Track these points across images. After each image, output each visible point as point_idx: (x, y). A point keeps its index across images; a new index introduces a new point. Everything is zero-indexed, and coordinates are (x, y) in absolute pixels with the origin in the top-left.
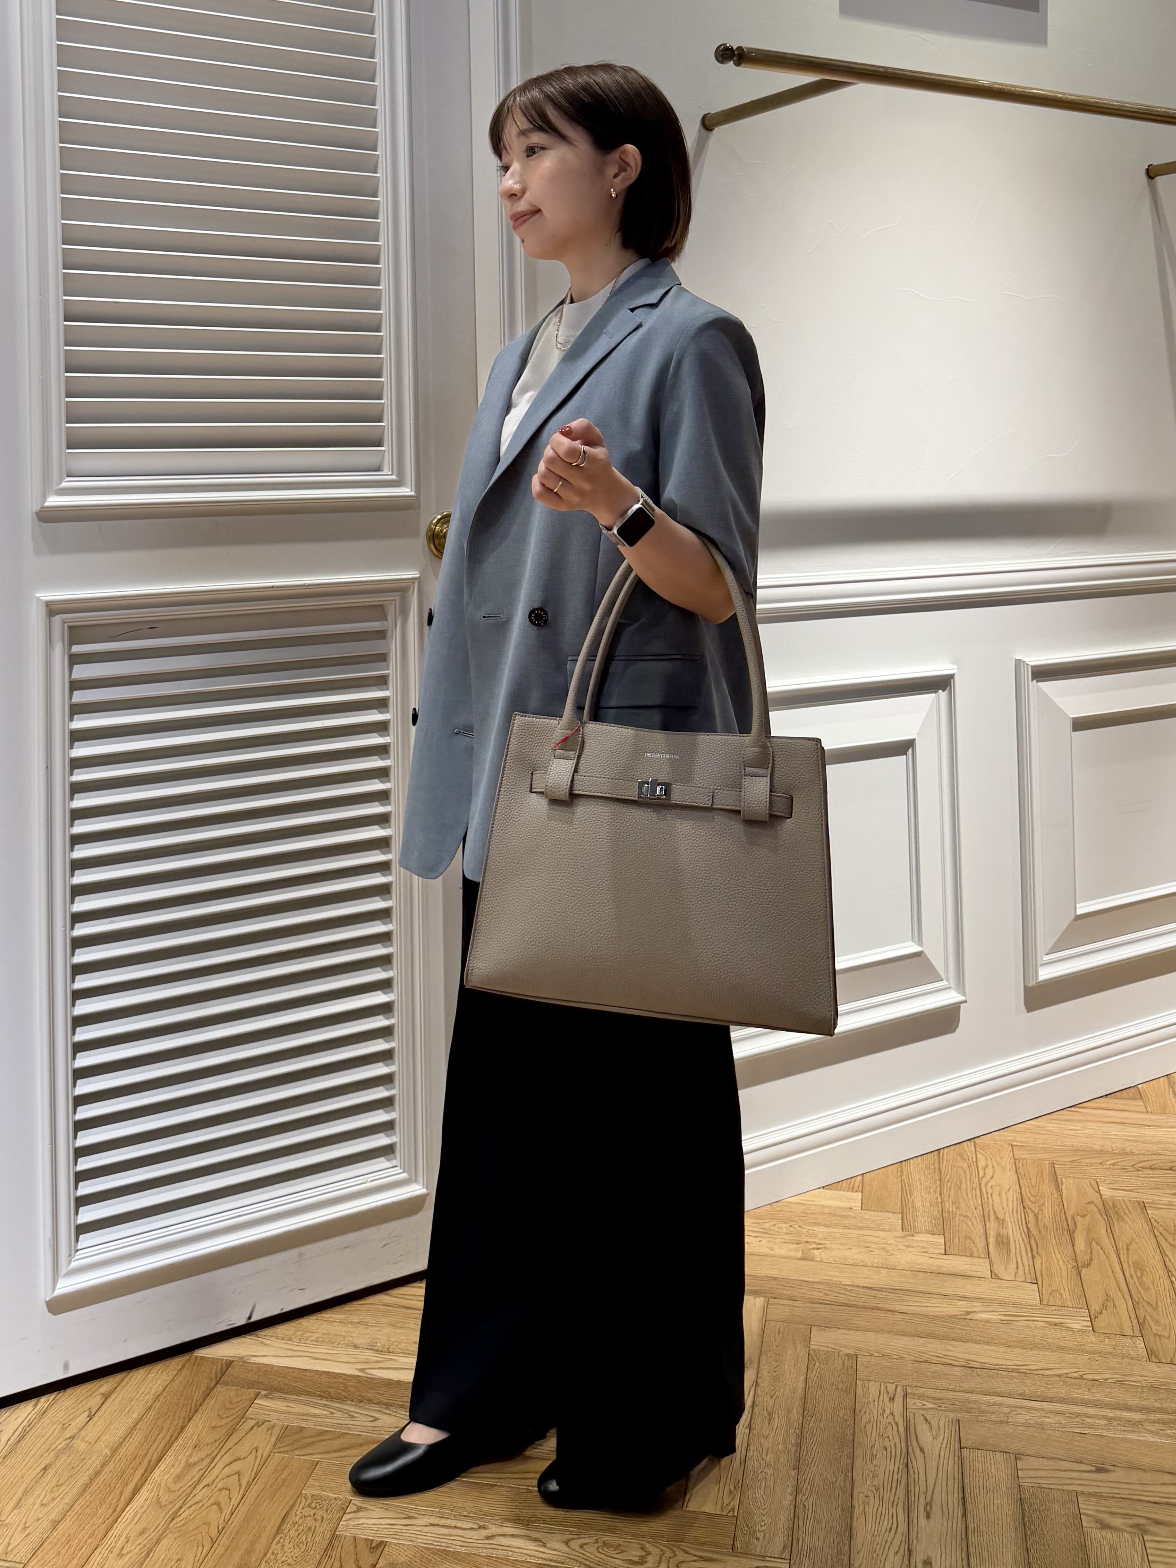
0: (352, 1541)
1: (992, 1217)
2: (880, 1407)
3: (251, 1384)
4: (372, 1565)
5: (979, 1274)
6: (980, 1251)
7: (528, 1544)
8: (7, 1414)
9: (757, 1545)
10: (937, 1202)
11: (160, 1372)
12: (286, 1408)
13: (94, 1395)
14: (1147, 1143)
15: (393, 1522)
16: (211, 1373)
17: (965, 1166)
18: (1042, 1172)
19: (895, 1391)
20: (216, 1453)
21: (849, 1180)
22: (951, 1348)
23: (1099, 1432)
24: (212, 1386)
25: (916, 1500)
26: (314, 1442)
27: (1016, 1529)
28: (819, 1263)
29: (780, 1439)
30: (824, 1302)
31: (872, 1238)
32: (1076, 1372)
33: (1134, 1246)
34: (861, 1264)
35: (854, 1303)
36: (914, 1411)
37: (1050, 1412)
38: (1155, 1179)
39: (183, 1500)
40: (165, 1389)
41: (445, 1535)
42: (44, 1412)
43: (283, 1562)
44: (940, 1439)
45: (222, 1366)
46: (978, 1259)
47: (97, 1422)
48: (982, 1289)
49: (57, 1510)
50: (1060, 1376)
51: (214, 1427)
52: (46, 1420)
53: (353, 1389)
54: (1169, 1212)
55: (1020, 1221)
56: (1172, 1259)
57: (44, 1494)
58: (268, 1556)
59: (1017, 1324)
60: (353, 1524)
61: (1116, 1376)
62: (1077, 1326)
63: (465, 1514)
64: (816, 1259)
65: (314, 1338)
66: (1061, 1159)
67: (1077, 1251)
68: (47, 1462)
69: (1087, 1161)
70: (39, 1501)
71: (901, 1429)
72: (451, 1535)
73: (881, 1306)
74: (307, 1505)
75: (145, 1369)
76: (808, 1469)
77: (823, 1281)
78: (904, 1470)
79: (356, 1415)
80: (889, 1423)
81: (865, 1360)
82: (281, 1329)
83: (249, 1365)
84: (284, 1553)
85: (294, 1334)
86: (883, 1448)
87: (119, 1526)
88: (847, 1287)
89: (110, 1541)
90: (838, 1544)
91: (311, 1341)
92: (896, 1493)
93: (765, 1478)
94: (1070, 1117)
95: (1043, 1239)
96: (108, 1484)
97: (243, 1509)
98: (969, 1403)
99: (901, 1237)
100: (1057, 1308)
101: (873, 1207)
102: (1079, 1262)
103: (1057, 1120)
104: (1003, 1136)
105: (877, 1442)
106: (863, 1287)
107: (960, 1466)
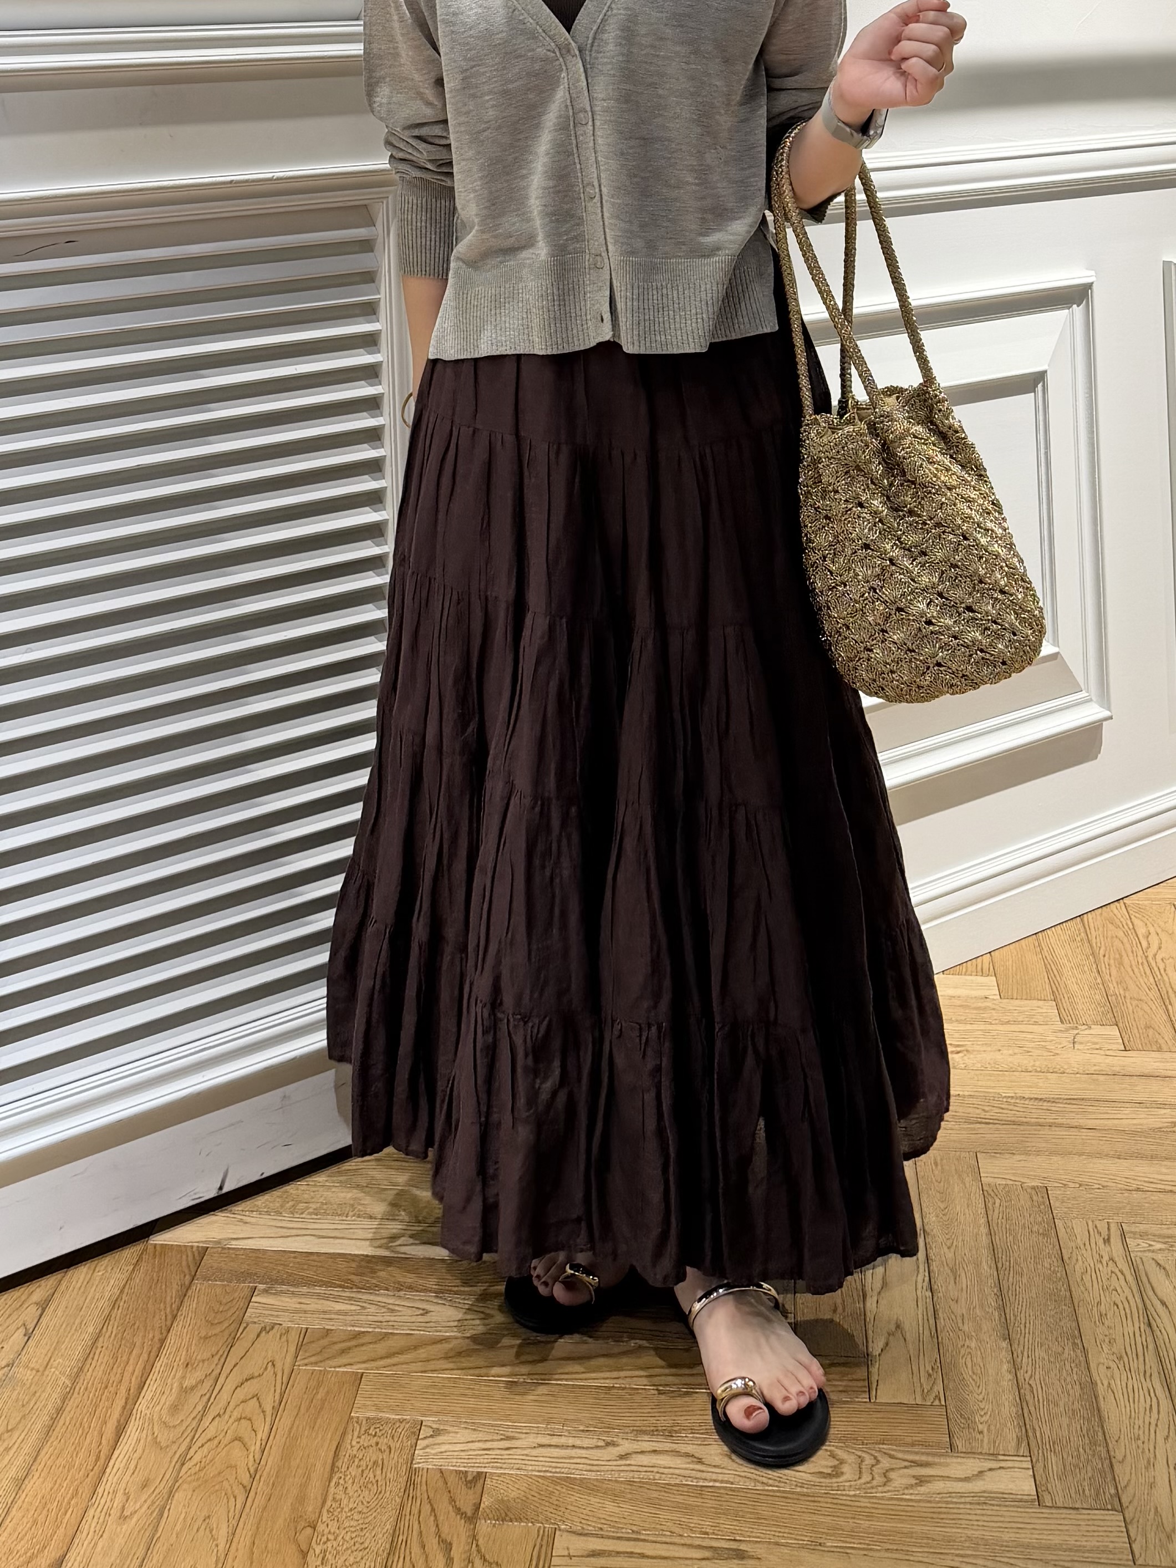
0: (438, 1475)
2: (1094, 1251)
3: (241, 1277)
4: (475, 1504)
6: (1170, 1044)
7: (679, 1462)
9: (982, 1441)
10: (1098, 984)
11: (108, 1269)
12: (298, 1306)
13: (28, 1305)
15: (488, 1445)
16: (181, 1266)
17: (1121, 934)
19: (1109, 1229)
20: (219, 1371)
21: (974, 961)
22: (1163, 1170)
24: (187, 1283)
26: (349, 1348)
29: (976, 1303)
30: (984, 1120)
31: (1023, 1035)
34: (1020, 1069)
35: (1024, 1120)
36: (1139, 1254)
39: (188, 1440)
40: (122, 1292)
41: (562, 1458)
43: (351, 1510)
45: (193, 1256)
47: (39, 1341)
51: (206, 1338)
58: (329, 1503)
60: (433, 1452)
63: (582, 1428)
65: (311, 1210)
71: (1130, 1278)
72: (572, 1458)
73: (1060, 1121)
74: (362, 1432)
75: (88, 1265)
76: (1022, 1338)
77: (976, 1094)
78: (1148, 1330)
79: (397, 1308)
80: (1112, 1272)
81: (1058, 1192)
82: (262, 1200)
83: (231, 1251)
84: (350, 1498)
85: (282, 1206)
86: (1112, 1304)
87: (110, 1479)
88: (1009, 1100)
89: (103, 1501)
90: (1088, 1430)
91: (310, 1214)
92: (1144, 1360)
93: (970, 1353)
96: (78, 1424)
97: (277, 1442)
99: (1062, 1031)
101: (1014, 994)
104: (1159, 894)
105: (1102, 1296)
106: (1031, 1099)
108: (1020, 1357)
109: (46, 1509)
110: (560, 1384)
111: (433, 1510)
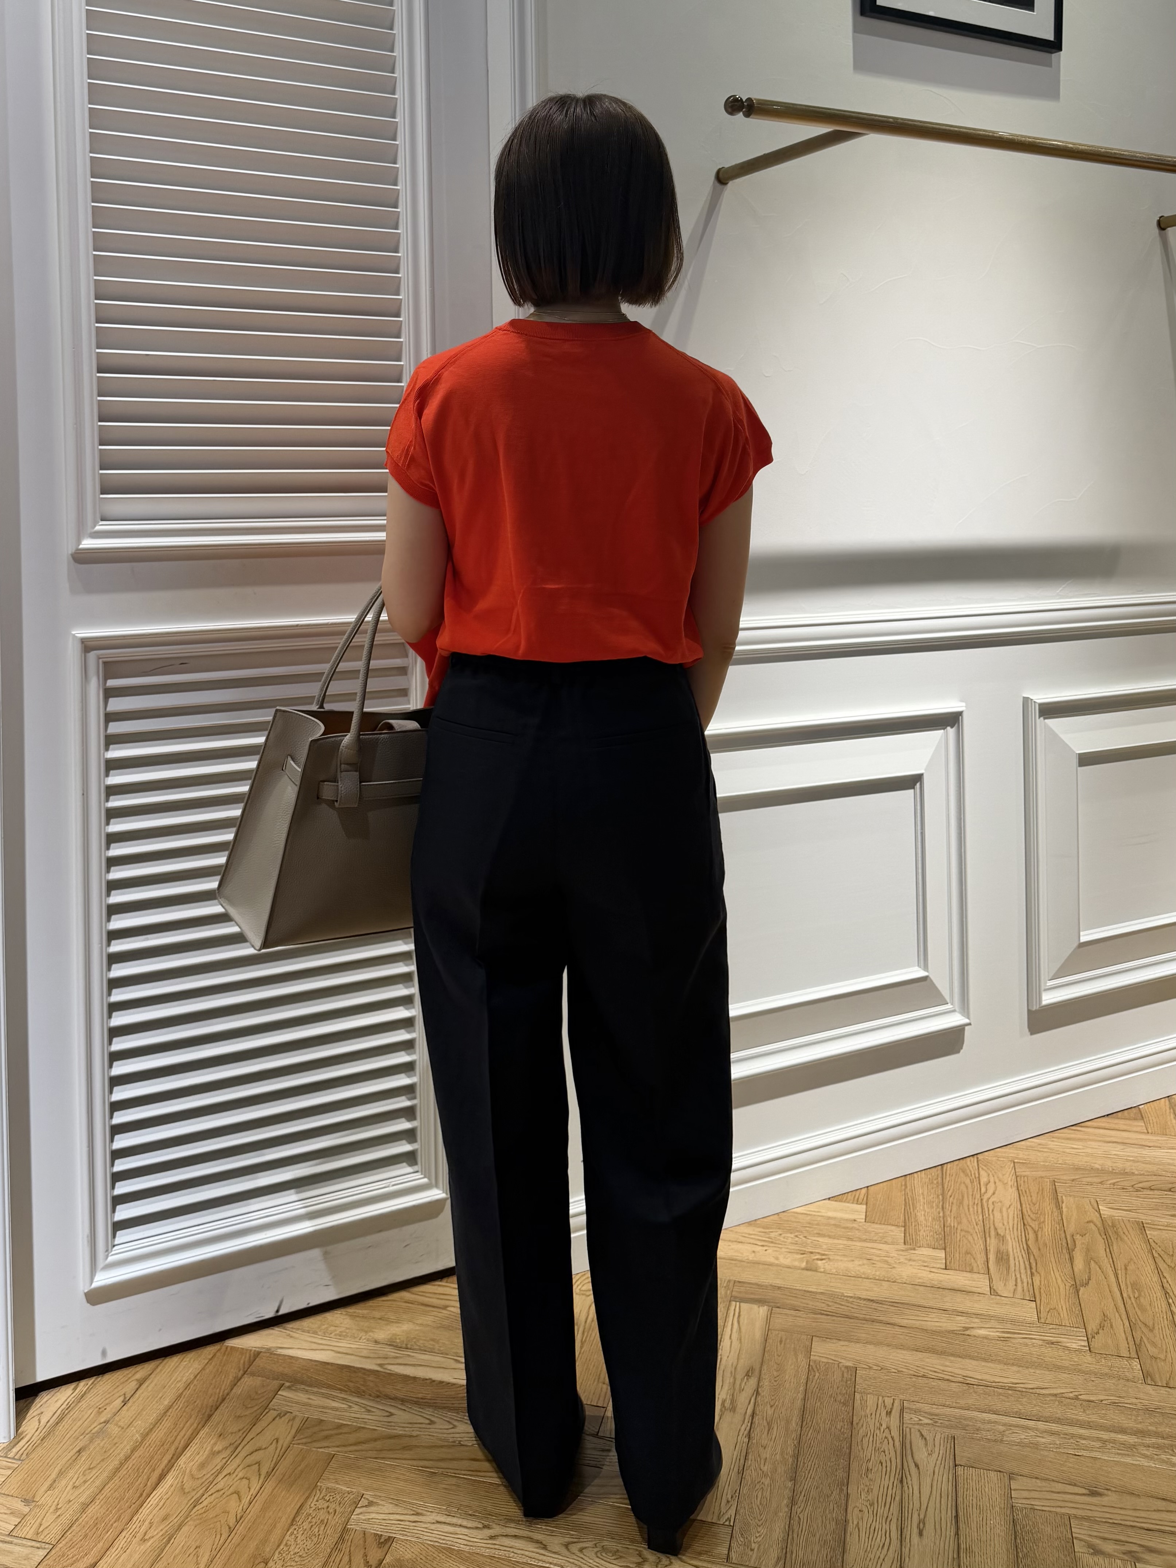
0: (362, 1535)
1: (993, 1233)
2: (877, 1421)
3: (276, 1376)
4: (380, 1559)
5: (979, 1290)
6: (980, 1267)
7: (529, 1545)
8: (49, 1397)
9: (751, 1556)
10: (940, 1217)
11: (192, 1361)
12: (307, 1401)
13: (130, 1380)
14: (1147, 1164)
15: (402, 1518)
16: (239, 1363)
17: (968, 1181)
18: (1043, 1189)
19: (893, 1404)
20: (239, 1442)
21: (854, 1192)
22: (949, 1364)
23: (1094, 1454)
24: (240, 1375)
25: (910, 1515)
26: (331, 1436)
27: (1008, 1552)
28: (823, 1274)
29: (778, 1450)
30: (825, 1313)
31: (874, 1251)
32: (1071, 1392)
33: (1131, 1267)
34: (863, 1276)
35: (856, 1315)
36: (910, 1426)
37: (1045, 1432)
38: (1154, 1200)
39: (204, 1489)
40: (195, 1377)
41: (451, 1533)
42: (82, 1396)
43: (295, 1554)
44: (936, 1456)
45: (250, 1357)
46: (978, 1275)
47: (131, 1406)
48: (982, 1305)
49: (88, 1493)
50: (1056, 1395)
51: (239, 1417)
52: (83, 1404)
53: (371, 1384)
54: (1167, 1233)
55: (1020, 1238)
56: (1169, 1280)
57: (76, 1476)
58: (281, 1547)
59: (1012, 1340)
60: (364, 1518)
61: (1112, 1398)
62: (1074, 1346)
63: (471, 1512)
64: (819, 1270)
65: (337, 1332)
66: (1062, 1177)
67: (1076, 1269)
68: (81, 1444)
69: (1090, 1179)
70: (71, 1483)
71: (898, 1445)
72: (456, 1534)
73: (881, 1318)
74: (321, 1498)
75: (178, 1356)
76: (804, 1481)
77: (826, 1292)
78: (899, 1485)
79: (373, 1410)
80: (886, 1438)
81: (864, 1372)
82: (308, 1322)
83: (276, 1356)
84: (297, 1545)
85: (319, 1328)
86: (878, 1462)
87: (144, 1511)
88: (848, 1299)
89: (134, 1527)
90: (831, 1558)
91: (335, 1335)
92: (889, 1509)
93: (762, 1488)
94: (1073, 1136)
95: (1043, 1255)
96: (136, 1469)
97: (261, 1499)
98: (965, 1419)
99: (903, 1250)
100: (1054, 1327)
101: (877, 1219)
102: (1077, 1281)
103: (1059, 1138)
104: (1005, 1152)
105: (873, 1455)
106: (865, 1299)
107: (954, 1484)
108: (798, 1496)
109: (96, 1528)
110: (466, 1478)
111: (350, 1560)
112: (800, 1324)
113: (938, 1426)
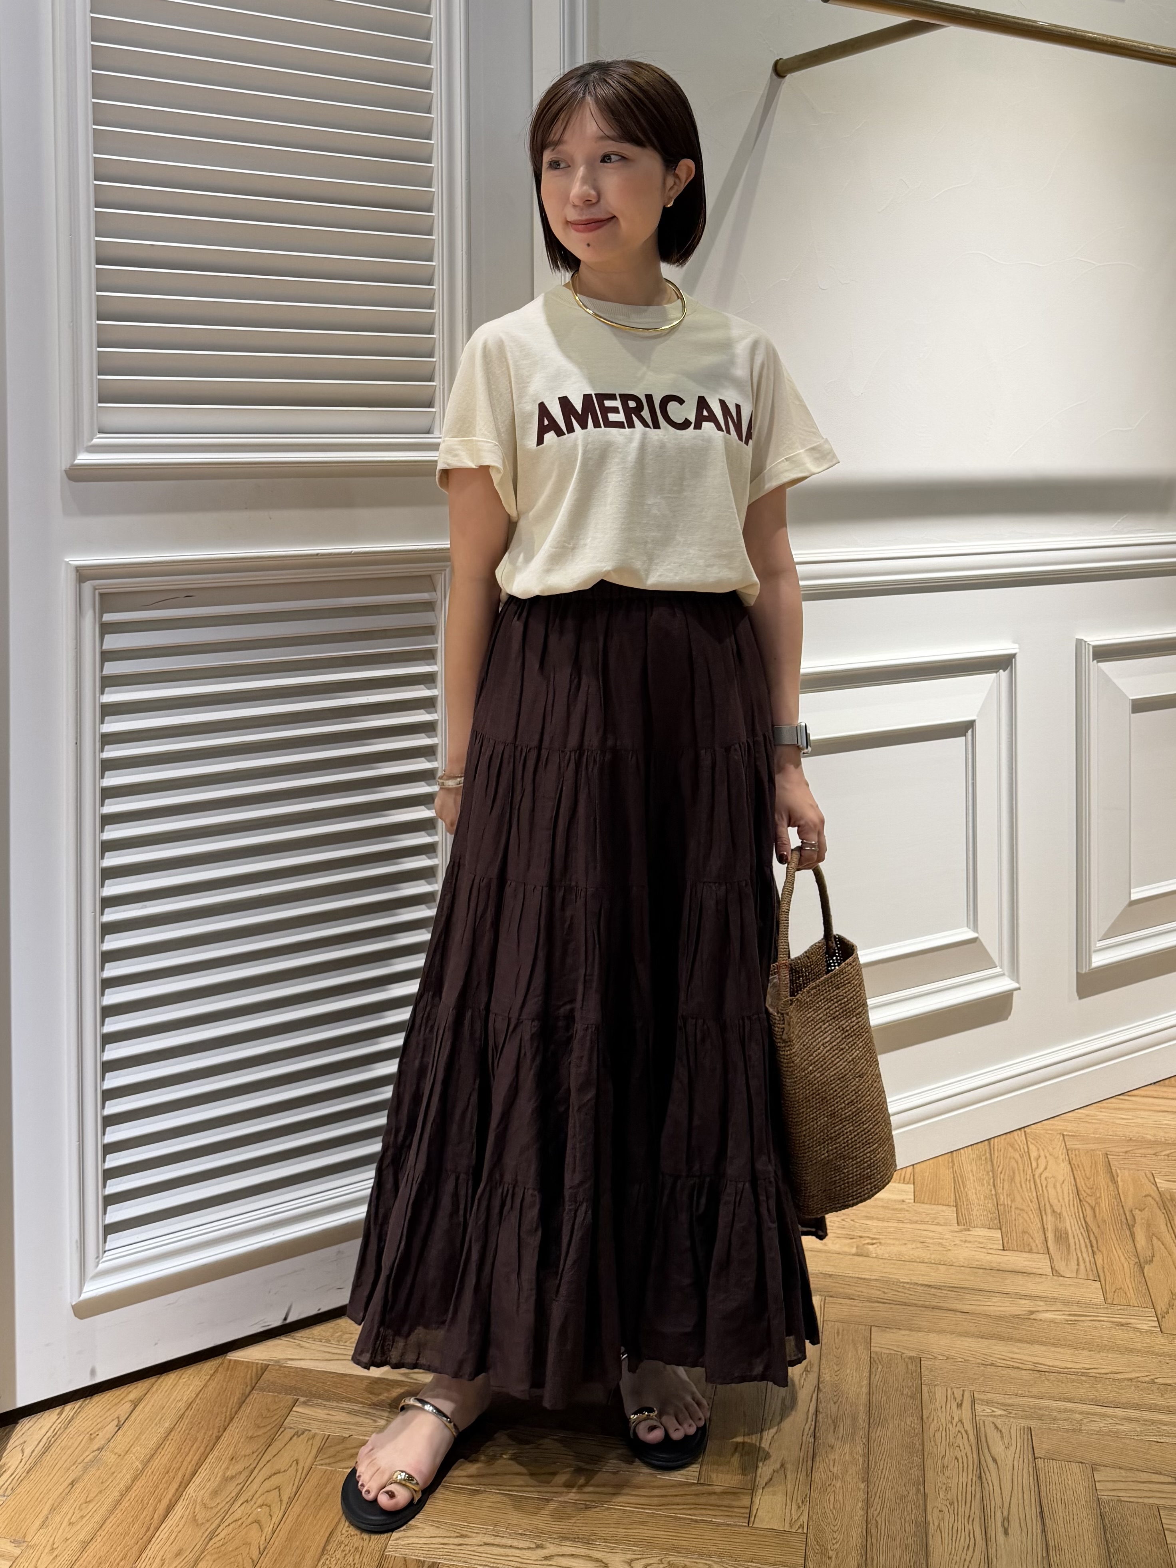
0: (403, 1562)
1: (1049, 1211)
2: (948, 1414)
3: (289, 1390)
5: (1040, 1271)
6: (1039, 1246)
8: (31, 1423)
9: (830, 1564)
10: (992, 1195)
11: (191, 1377)
12: (326, 1416)
13: (123, 1402)
15: (446, 1541)
16: (246, 1378)
17: (1017, 1156)
18: (1096, 1162)
19: (963, 1395)
20: (254, 1466)
21: (899, 1171)
22: (1017, 1351)
24: (247, 1392)
25: (993, 1512)
27: (1098, 1546)
28: (876, 1260)
29: (847, 1450)
30: (882, 1301)
31: (926, 1233)
32: (1147, 1376)
34: (918, 1260)
35: (914, 1302)
36: (983, 1418)
37: (1124, 1419)
40: (197, 1395)
41: (501, 1555)
42: (69, 1422)
44: (1013, 1448)
45: (257, 1372)
46: (1037, 1255)
47: (126, 1431)
48: (1045, 1287)
49: (86, 1529)
50: (1131, 1380)
51: (251, 1437)
52: (72, 1430)
55: (1077, 1214)
57: (71, 1511)
59: (1080, 1323)
60: (403, 1543)
62: (1145, 1327)
63: (520, 1532)
64: (872, 1255)
66: (1114, 1149)
67: (1138, 1246)
68: (73, 1475)
69: (1143, 1151)
70: (67, 1519)
71: (972, 1438)
72: (508, 1556)
73: (941, 1305)
75: (176, 1374)
76: (877, 1482)
77: (880, 1278)
78: (978, 1481)
80: (959, 1431)
81: (929, 1363)
82: (318, 1330)
83: (286, 1369)
85: (332, 1336)
86: (954, 1458)
87: (154, 1546)
88: (905, 1285)
92: (970, 1507)
93: (834, 1491)
94: (1121, 1106)
95: (1103, 1233)
96: (139, 1501)
97: (285, 1528)
98: (1040, 1409)
99: (957, 1232)
100: (1122, 1307)
101: (926, 1199)
102: (1141, 1258)
103: (1107, 1108)
104: (1053, 1125)
105: (947, 1451)
106: (922, 1285)
107: (1035, 1478)
108: (873, 1498)
110: (512, 1495)
112: (857, 1314)
113: (1013, 1417)
